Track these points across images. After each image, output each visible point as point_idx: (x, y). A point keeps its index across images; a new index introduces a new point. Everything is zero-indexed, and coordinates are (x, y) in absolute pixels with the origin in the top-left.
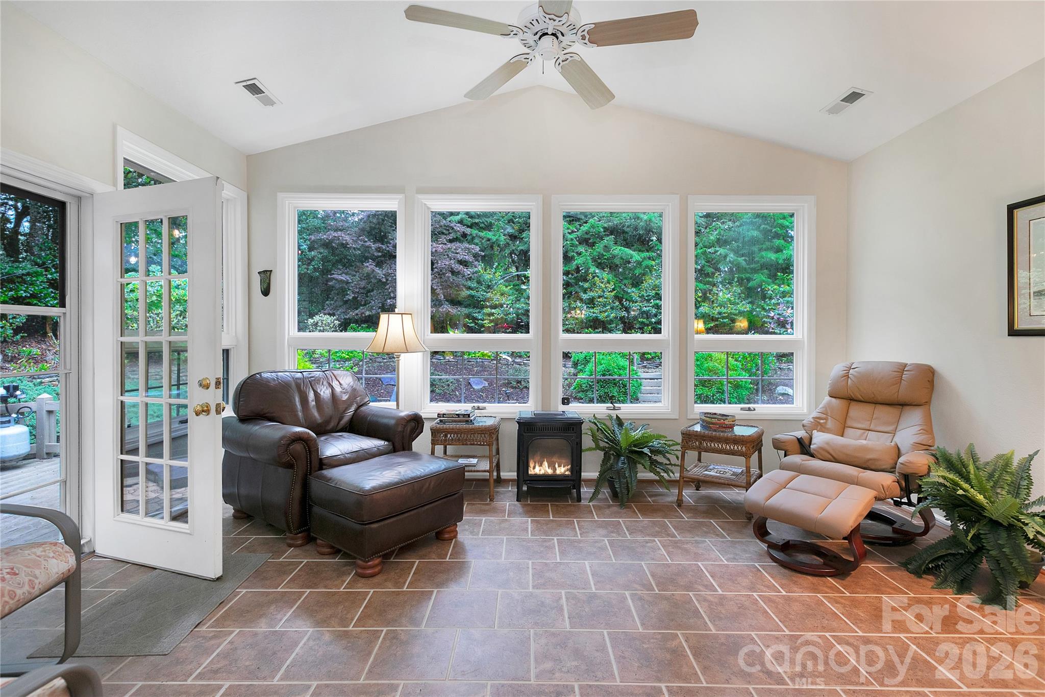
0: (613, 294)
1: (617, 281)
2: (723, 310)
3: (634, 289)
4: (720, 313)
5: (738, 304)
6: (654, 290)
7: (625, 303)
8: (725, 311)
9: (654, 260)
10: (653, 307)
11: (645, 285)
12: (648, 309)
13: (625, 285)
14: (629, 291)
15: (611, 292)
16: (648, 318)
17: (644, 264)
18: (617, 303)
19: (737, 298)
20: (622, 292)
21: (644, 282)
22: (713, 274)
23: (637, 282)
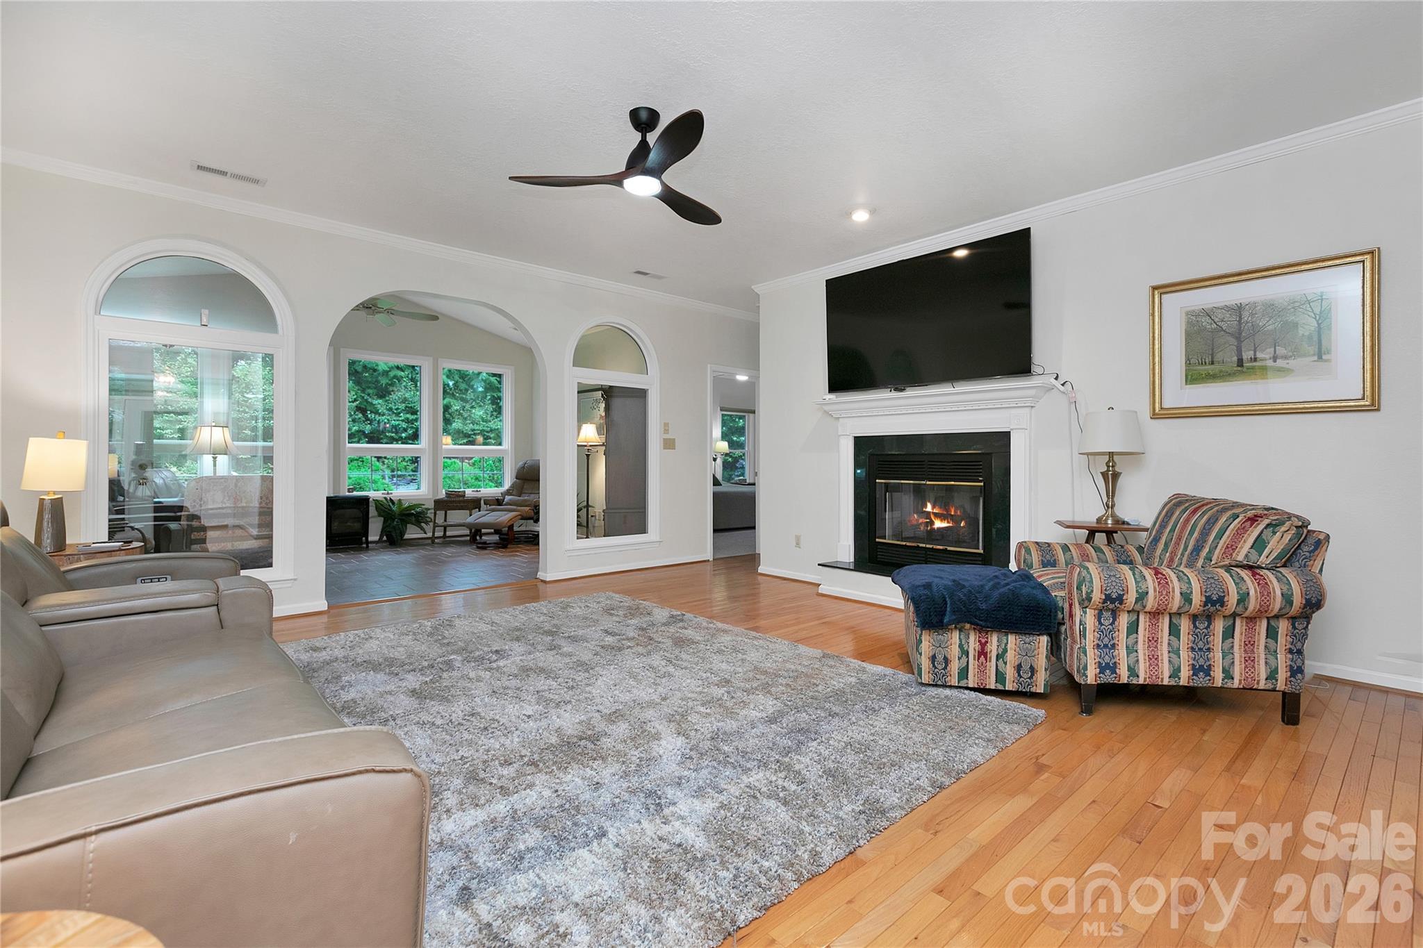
0: (355, 404)
1: (358, 390)
2: (476, 427)
3: (380, 401)
4: (473, 430)
5: (490, 421)
6: (404, 403)
7: (369, 416)
8: (477, 428)
9: (403, 371)
10: (403, 421)
11: (393, 396)
12: (397, 423)
13: (369, 395)
14: (375, 402)
15: (353, 402)
16: (396, 433)
17: (392, 374)
18: (360, 415)
19: (489, 416)
20: (365, 403)
21: (392, 393)
22: (467, 390)
23: (383, 393)
